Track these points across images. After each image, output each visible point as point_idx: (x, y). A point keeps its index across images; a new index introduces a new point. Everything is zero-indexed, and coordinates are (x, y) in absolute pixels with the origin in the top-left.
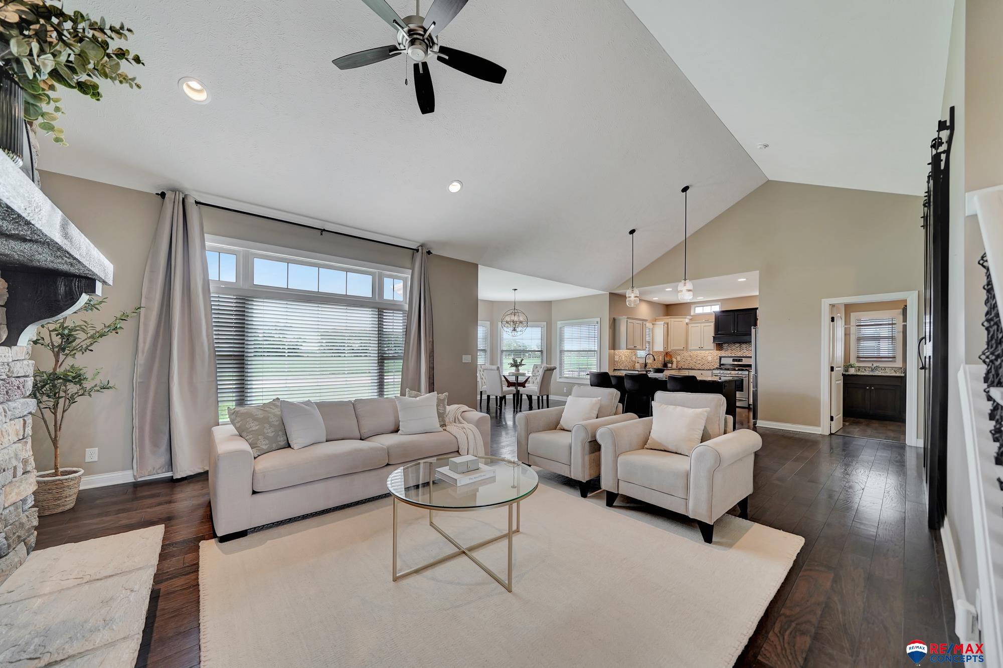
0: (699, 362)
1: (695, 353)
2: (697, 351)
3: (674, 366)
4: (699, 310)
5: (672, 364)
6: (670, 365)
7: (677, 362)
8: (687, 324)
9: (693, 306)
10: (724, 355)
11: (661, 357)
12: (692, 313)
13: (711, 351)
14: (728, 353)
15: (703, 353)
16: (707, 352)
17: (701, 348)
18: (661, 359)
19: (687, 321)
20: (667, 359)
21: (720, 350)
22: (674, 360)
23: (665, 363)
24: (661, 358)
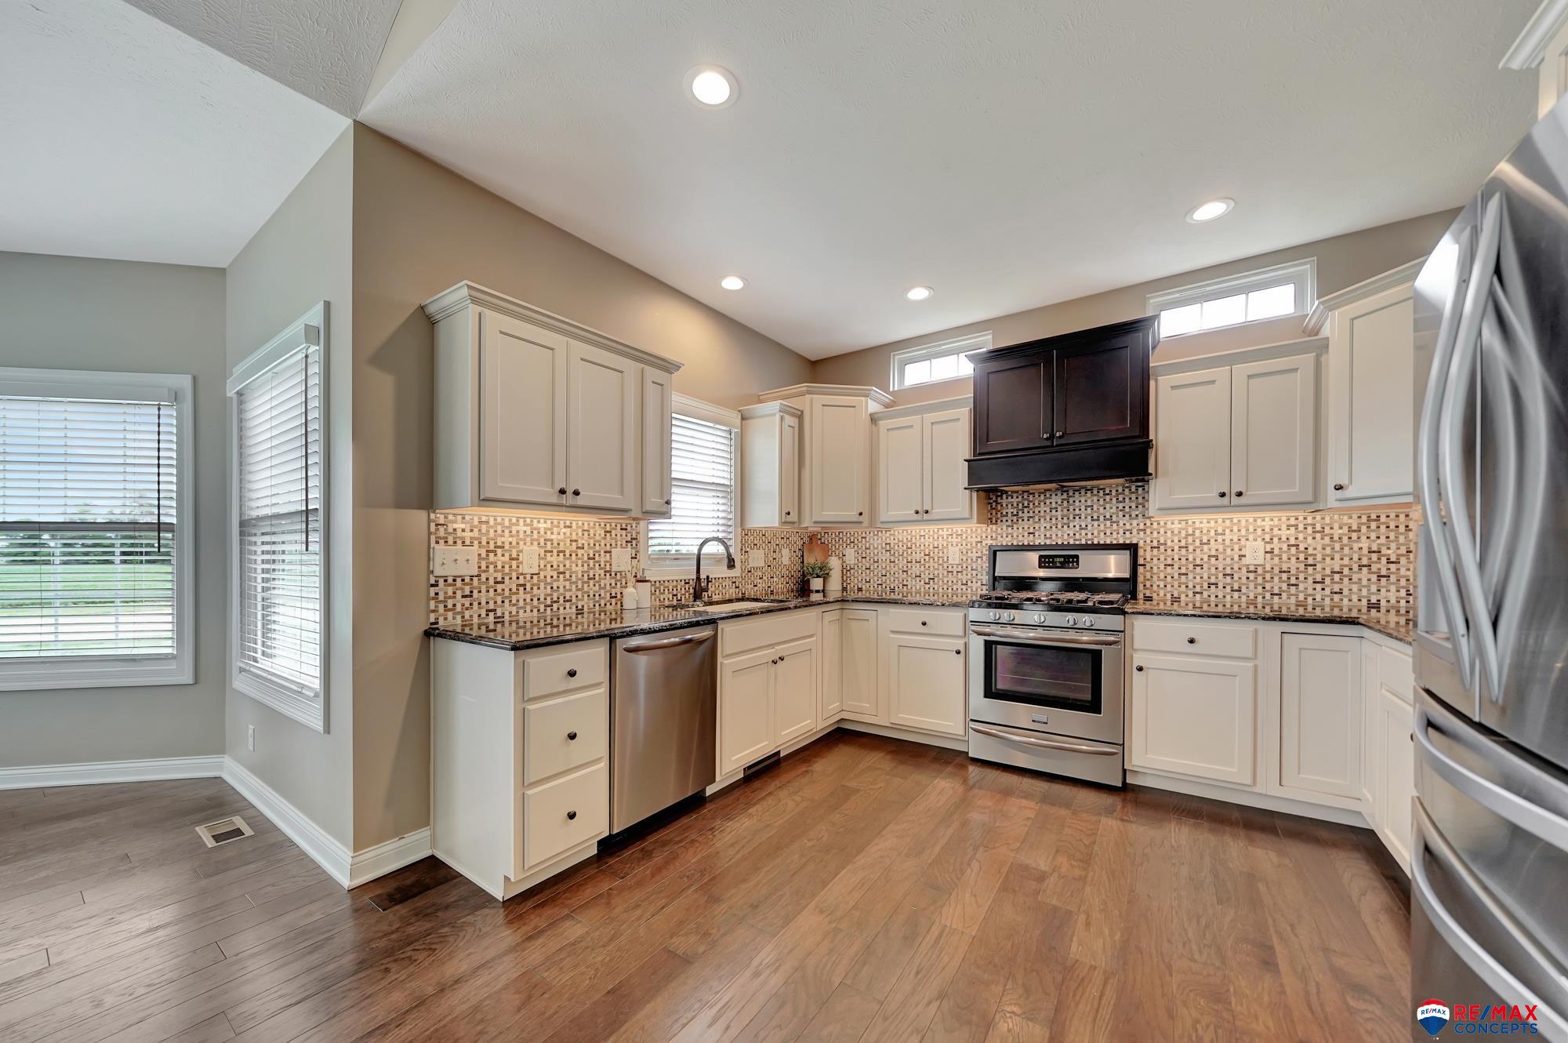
0: (915, 569)
1: (901, 534)
2: (909, 528)
3: (835, 586)
4: (917, 374)
5: (826, 577)
6: (816, 584)
7: (845, 570)
8: (874, 419)
9: (896, 358)
10: (1006, 541)
11: (786, 552)
12: (894, 386)
13: (958, 528)
14: (1018, 534)
15: (926, 535)
16: (945, 530)
17: (923, 514)
18: (786, 561)
19: (873, 407)
20: (810, 560)
21: (990, 521)
22: (834, 563)
23: (804, 575)
24: (786, 557)
